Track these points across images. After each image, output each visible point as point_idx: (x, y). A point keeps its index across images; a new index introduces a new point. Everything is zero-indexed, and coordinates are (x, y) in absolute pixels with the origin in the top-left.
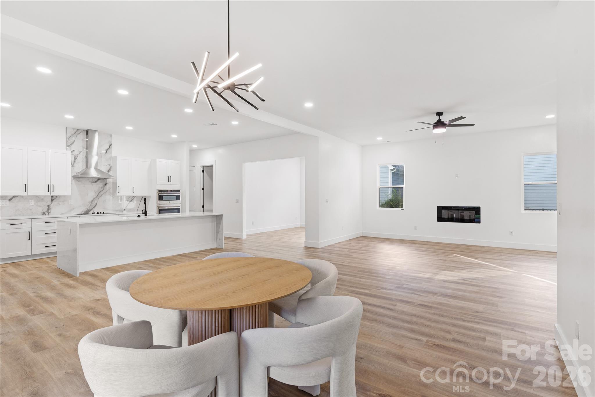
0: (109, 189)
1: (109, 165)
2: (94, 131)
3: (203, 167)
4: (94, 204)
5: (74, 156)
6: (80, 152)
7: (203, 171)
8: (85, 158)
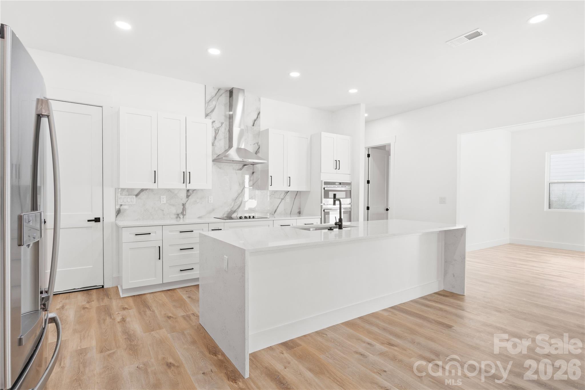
0: (257, 181)
1: (257, 143)
2: (240, 90)
3: (369, 148)
4: (238, 203)
5: (215, 129)
6: (222, 124)
7: (369, 156)
8: (228, 133)
